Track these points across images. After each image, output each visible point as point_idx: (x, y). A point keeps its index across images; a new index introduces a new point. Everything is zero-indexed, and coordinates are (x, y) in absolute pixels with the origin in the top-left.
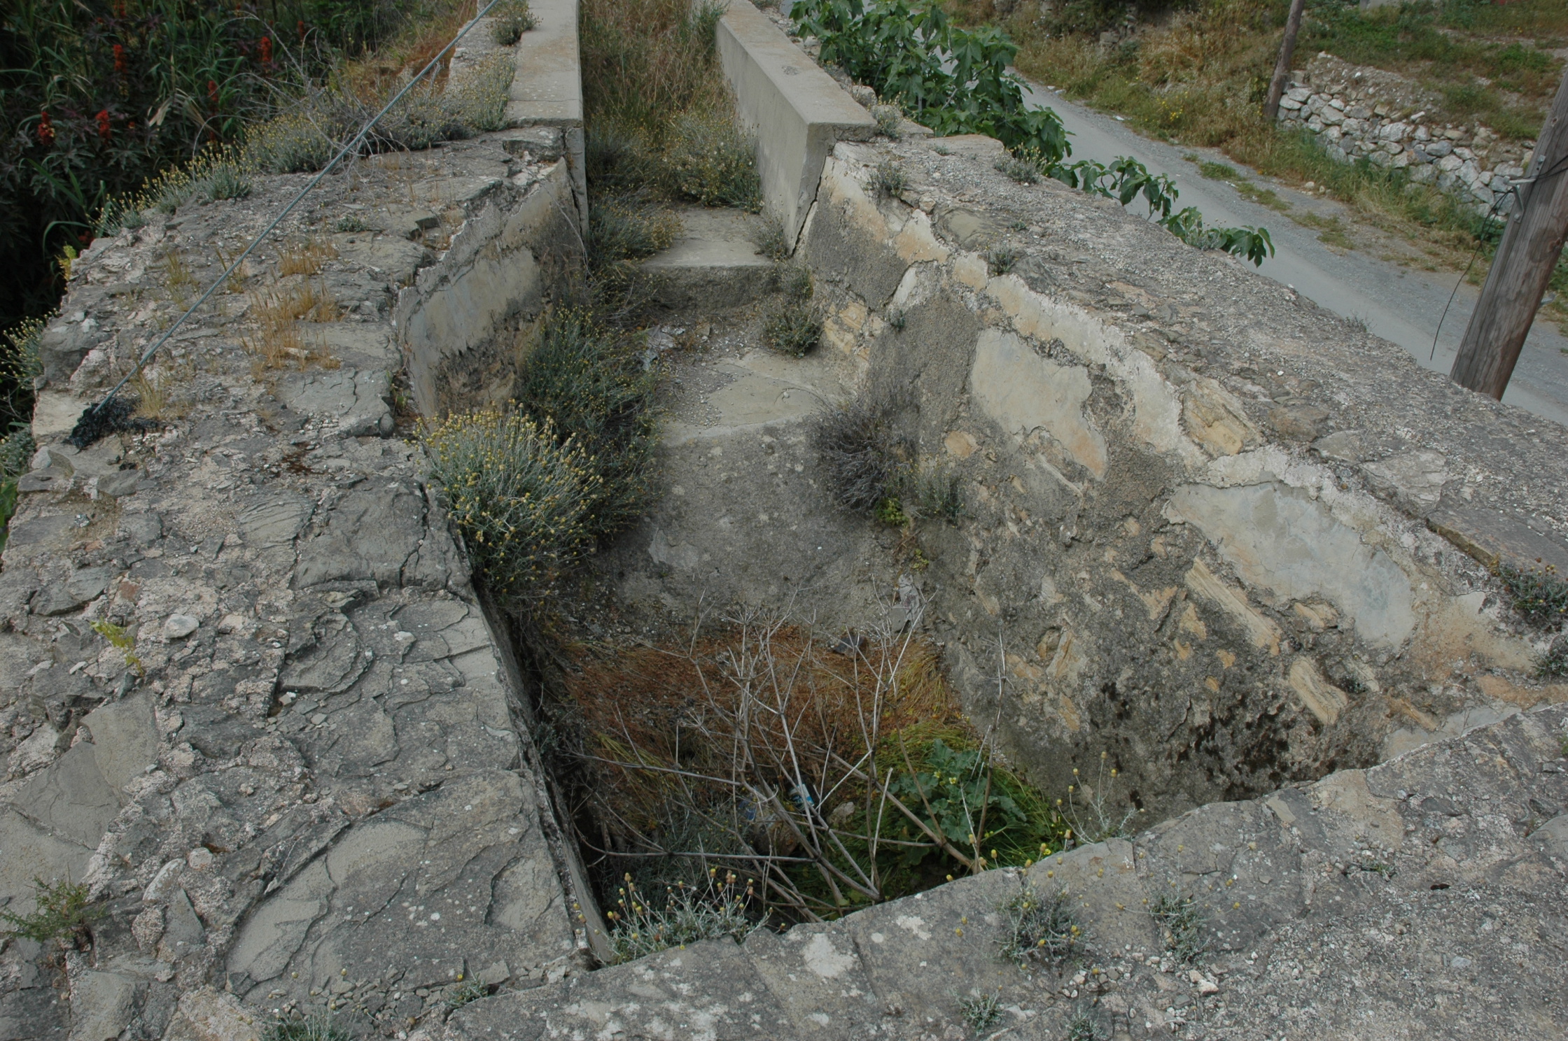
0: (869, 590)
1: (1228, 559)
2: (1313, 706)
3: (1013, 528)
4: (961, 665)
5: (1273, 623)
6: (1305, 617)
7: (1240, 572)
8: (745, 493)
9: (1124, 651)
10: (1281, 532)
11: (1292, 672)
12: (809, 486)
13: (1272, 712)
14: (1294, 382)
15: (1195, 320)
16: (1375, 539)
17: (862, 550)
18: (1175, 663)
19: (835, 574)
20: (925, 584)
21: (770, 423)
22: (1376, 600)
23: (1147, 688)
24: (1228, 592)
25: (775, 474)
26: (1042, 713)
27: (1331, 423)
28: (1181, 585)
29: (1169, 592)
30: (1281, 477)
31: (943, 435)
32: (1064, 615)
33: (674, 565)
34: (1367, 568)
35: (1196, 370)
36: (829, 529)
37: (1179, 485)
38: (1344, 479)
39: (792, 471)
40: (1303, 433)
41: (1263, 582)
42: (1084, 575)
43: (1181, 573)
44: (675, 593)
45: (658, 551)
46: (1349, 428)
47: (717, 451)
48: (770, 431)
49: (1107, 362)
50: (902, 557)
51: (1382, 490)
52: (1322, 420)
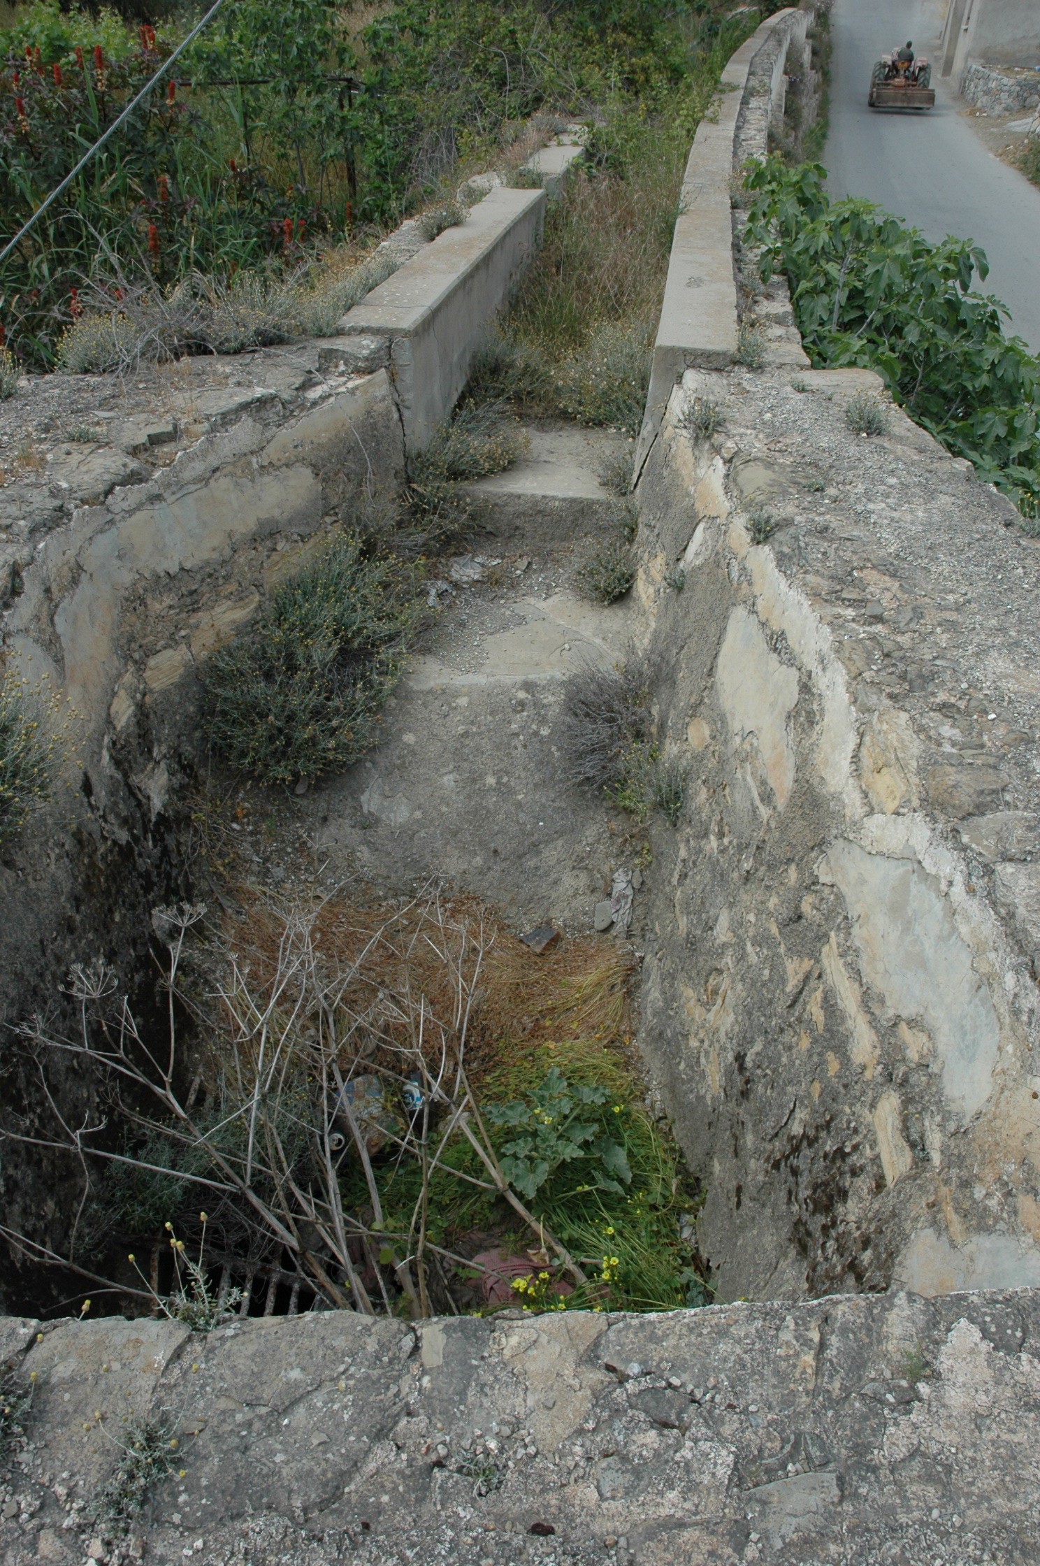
0: (583, 879)
1: (857, 943)
2: (885, 1159)
3: (713, 842)
4: (650, 984)
5: (876, 1039)
6: (904, 1043)
7: (863, 965)
8: (478, 751)
9: (762, 1019)
10: (907, 928)
11: (879, 1106)
12: (550, 752)
13: (847, 1150)
14: (1001, 731)
15: (939, 630)
16: (984, 968)
17: (588, 833)
18: (794, 1051)
19: (552, 854)
20: (643, 883)
21: (532, 677)
22: (967, 1047)
23: (768, 1071)
24: (847, 983)
25: (517, 735)
26: (698, 1062)
27: (1008, 797)
28: (818, 961)
29: (807, 964)
30: (920, 857)
31: (687, 720)
32: (729, 960)
33: (384, 817)
34: (970, 1002)
35: (891, 696)
36: (557, 804)
37: (836, 837)
38: (974, 879)
39: (536, 734)
40: (954, 806)
41: (880, 984)
42: (752, 917)
43: (819, 945)
44: (374, 849)
45: (371, 801)
46: (1026, 808)
47: (463, 701)
48: (528, 686)
49: (814, 670)
50: (628, 849)
51: (1004, 905)
52: (994, 792)
